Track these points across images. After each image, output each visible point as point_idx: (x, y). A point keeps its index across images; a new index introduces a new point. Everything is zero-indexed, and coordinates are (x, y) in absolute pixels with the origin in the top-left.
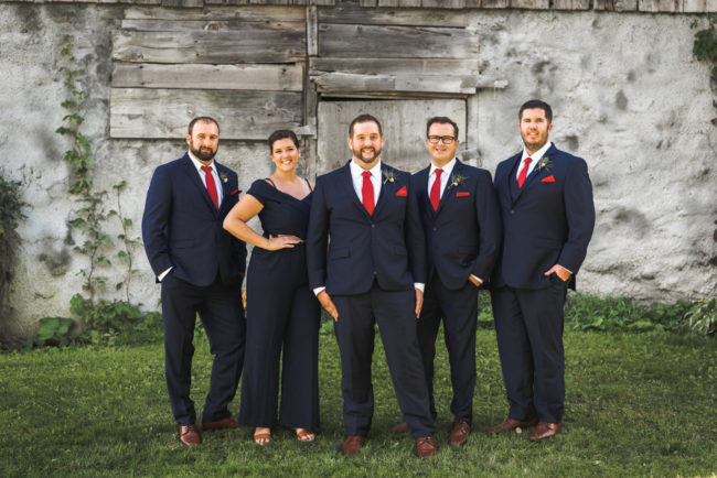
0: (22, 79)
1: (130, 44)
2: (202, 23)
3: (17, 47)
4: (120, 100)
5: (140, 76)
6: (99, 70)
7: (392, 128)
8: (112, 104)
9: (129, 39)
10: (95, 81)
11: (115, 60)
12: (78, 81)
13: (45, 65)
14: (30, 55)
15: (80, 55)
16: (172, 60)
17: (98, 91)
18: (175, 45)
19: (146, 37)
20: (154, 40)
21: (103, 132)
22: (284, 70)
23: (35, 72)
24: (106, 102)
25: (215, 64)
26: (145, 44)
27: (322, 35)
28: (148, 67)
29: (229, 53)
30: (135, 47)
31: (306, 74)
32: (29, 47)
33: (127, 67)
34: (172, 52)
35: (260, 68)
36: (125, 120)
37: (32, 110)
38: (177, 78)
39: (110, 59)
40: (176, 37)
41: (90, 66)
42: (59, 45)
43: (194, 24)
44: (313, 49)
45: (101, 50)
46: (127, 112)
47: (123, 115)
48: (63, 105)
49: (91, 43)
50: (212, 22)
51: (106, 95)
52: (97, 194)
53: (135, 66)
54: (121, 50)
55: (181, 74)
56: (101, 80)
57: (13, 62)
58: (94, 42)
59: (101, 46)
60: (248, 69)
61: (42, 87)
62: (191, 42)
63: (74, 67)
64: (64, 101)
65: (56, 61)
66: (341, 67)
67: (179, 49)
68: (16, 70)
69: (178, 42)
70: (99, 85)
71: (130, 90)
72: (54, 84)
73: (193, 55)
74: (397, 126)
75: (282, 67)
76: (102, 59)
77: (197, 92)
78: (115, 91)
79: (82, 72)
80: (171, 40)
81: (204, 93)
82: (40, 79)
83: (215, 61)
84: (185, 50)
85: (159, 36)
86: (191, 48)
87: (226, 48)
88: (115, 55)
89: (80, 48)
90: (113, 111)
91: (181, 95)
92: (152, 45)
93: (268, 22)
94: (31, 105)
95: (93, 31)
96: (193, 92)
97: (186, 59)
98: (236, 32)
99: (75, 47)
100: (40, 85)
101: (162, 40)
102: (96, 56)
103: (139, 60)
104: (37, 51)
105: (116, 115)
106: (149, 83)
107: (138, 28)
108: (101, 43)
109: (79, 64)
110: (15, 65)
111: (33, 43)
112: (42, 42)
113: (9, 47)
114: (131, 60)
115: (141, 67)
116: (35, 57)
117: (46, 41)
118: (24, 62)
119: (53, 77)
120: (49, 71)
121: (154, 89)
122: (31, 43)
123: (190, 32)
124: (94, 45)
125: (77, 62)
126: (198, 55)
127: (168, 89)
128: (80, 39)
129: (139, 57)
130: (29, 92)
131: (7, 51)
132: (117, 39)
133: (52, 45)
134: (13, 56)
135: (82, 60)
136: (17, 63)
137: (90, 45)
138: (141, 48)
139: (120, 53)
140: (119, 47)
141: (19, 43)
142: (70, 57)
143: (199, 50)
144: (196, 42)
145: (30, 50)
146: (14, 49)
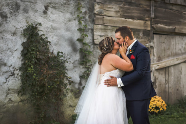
0: (63, 18)
1: (100, 8)
2: (121, 3)
3: (62, 5)
4: (97, 29)
5: (103, 20)
6: (89, 17)
7: (173, 45)
8: (94, 31)
9: (99, 6)
10: (88, 21)
11: (95, 14)
12: (83, 21)
13: (71, 13)
14: (66, 9)
15: (83, 10)
16: (113, 15)
17: (89, 25)
18: (114, 10)
19: (105, 6)
20: (107, 7)
21: (91, 41)
22: (145, 22)
23: (68, 15)
24: (92, 30)
25: (126, 18)
26: (105, 9)
27: (155, 11)
28: (106, 18)
29: (129, 15)
30: (102, 9)
31: (151, 25)
32: (66, 6)
33: (99, 17)
34: (113, 12)
35: (139, 21)
36: (99, 37)
37: (67, 31)
38: (114, 22)
39: (93, 13)
40: (114, 7)
41: (86, 15)
42: (76, 6)
43: (118, 3)
44: (153, 16)
45: (90, 9)
46: (99, 34)
47: (98, 35)
48: (78, 30)
49: (87, 6)
50: (124, 3)
51: (92, 27)
52: (89, 65)
53: (102, 17)
54: (97, 10)
55: (116, 21)
56: (90, 21)
57: (60, 11)
59: (90, 8)
60: (135, 21)
61: (70, 22)
62: (118, 9)
63: (81, 15)
64: (78, 28)
65: (75, 12)
66: (160, 23)
67: (115, 12)
68: (61, 14)
69: (114, 9)
70: (89, 23)
71: (100, 26)
72: (74, 21)
73: (119, 14)
74: (175, 44)
75: (145, 21)
76: (90, 13)
78: (95, 26)
79: (84, 17)
80: (112, 8)
82: (70, 19)
83: (126, 17)
84: (117, 12)
85: (109, 6)
86: (119, 12)
87: (128, 13)
88: (95, 12)
89: (83, 8)
90: (95, 33)
92: (107, 9)
93: (140, 5)
94: (67, 29)
95: (87, 2)
97: (117, 16)
98: (131, 7)
99: (81, 8)
100: (69, 21)
101: (110, 8)
102: (88, 12)
103: (103, 14)
104: (68, 8)
105: (96, 35)
106: (107, 23)
107: (102, 2)
108: (90, 7)
109: (83, 14)
110: (61, 12)
111: (67, 4)
112: (70, 4)
113: (59, 5)
114: (100, 14)
115: (103, 17)
116: (68, 10)
117: (71, 4)
118: (64, 11)
119: (74, 18)
120: (73, 16)
121: (107, 26)
122: (66, 4)
123: (118, 6)
124: (87, 7)
125: (82, 13)
126: (120, 14)
127: (112, 26)
128: (83, 4)
129: (103, 13)
130: (66, 24)
131: (58, 7)
132: (96, 6)
133: (73, 6)
134: (60, 8)
135: (84, 13)
136: (61, 11)
137: (86, 7)
138: (103, 10)
139: (97, 11)
140: (97, 9)
141: (62, 4)
142: (80, 11)
143: (121, 13)
144: (120, 9)
145: (66, 7)
146: (61, 6)
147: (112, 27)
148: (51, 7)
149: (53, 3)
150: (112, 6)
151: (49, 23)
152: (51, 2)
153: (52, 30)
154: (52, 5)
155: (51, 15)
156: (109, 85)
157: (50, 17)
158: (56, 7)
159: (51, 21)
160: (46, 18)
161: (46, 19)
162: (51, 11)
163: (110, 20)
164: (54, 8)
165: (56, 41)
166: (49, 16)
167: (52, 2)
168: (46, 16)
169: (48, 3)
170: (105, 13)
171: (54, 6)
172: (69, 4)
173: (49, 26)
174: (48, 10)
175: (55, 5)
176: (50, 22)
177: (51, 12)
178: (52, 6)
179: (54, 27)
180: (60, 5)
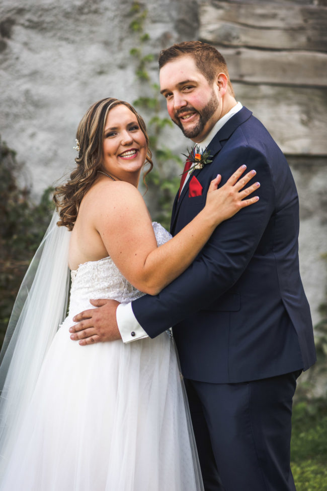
0: (75, 65)
1: (222, 19)
3: (67, 15)
5: (238, 65)
9: (221, 12)
13: (107, 44)
14: (85, 29)
15: (156, 31)
16: (277, 44)
18: (280, 24)
19: (243, 11)
20: (254, 15)
23: (94, 53)
26: (243, 20)
28: (247, 54)
30: (229, 25)
32: (83, 17)
34: (276, 33)
38: (284, 70)
40: (282, 13)
42: (125, 16)
45: (182, 26)
49: (170, 16)
53: (231, 52)
54: (212, 27)
55: (290, 64)
57: (61, 39)
58: (174, 14)
59: (182, 21)
61: (102, 78)
62: (298, 21)
65: (121, 40)
67: (285, 30)
68: (66, 49)
69: (283, 19)
72: (120, 73)
73: (302, 39)
77: (309, 91)
80: (274, 16)
81: (318, 92)
82: (102, 66)
84: (292, 31)
86: (301, 29)
89: (154, 22)
91: (290, 93)
92: (251, 22)
96: (305, 90)
97: (295, 44)
99: (148, 21)
100: (101, 73)
101: (264, 17)
102: (175, 35)
103: (235, 42)
104: (93, 24)
106: (251, 75)
108: (182, 16)
109: (154, 46)
110: (64, 43)
111: (90, 12)
112: (101, 11)
113: (56, 15)
114: (226, 43)
115: (239, 53)
116: (92, 32)
117: (106, 9)
118: (77, 39)
119: (119, 62)
120: (113, 53)
121: (255, 84)
122: (86, 10)
123: (297, 7)
124: (172, 19)
125: (151, 42)
126: (309, 39)
127: (273, 85)
128: (155, 9)
129: (234, 38)
130: (85, 84)
131: (52, 22)
132: (205, 11)
133: (116, 16)
134: (60, 29)
135: (158, 39)
136: (67, 39)
137: (168, 19)
138: (237, 26)
139: (211, 32)
140: (209, 23)
141: (69, 10)
142: (142, 35)
143: (310, 33)
144: (305, 21)
145: (85, 21)
146: (63, 19)
147: (277, 89)
148: (23, 25)
149: (29, 11)
150: (274, 8)
151: (18, 83)
152: (21, 6)
153: (31, 108)
154: (28, 16)
155: (25, 55)
156: (88, 339)
157: (22, 60)
158: (45, 25)
159: (24, 76)
160: (5, 65)
161: (5, 69)
162: (25, 39)
163: (265, 64)
164: (35, 26)
165: (50, 149)
166: (17, 58)
167: (27, 7)
168: (5, 60)
169: (9, 11)
170: (245, 38)
171: (35, 19)
172: (96, 12)
173: (15, 95)
174: (13, 36)
175: (41, 16)
176: (22, 81)
177: (26, 44)
178: (29, 21)
179: (36, 98)
180: (60, 17)
